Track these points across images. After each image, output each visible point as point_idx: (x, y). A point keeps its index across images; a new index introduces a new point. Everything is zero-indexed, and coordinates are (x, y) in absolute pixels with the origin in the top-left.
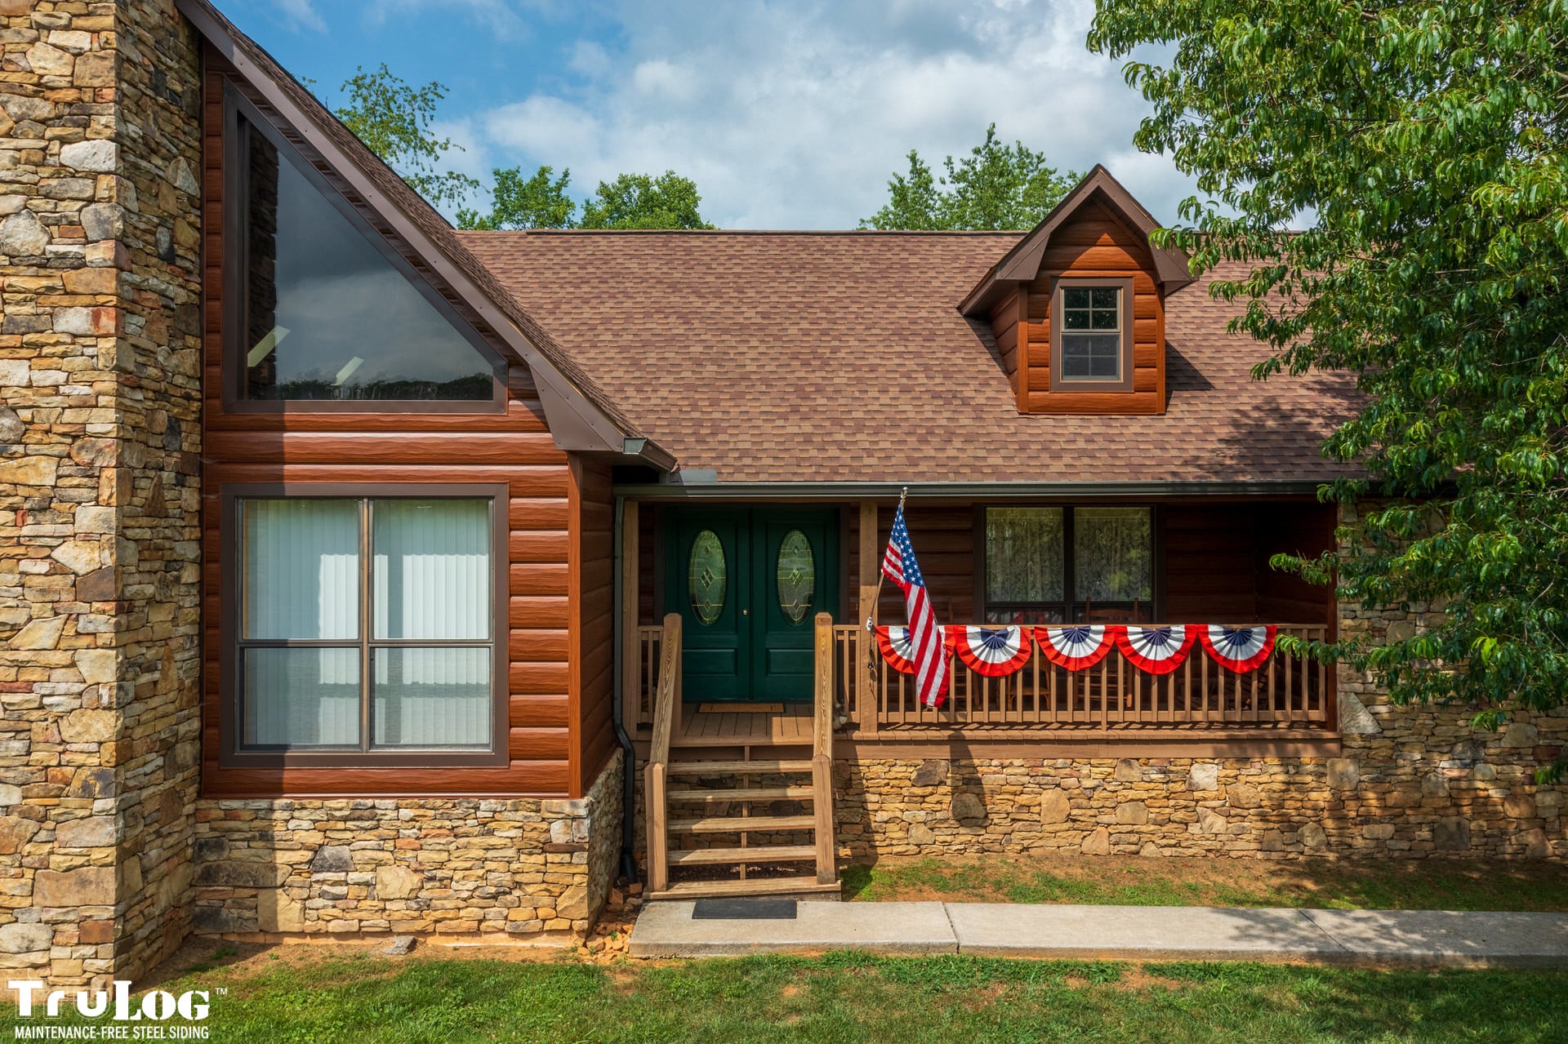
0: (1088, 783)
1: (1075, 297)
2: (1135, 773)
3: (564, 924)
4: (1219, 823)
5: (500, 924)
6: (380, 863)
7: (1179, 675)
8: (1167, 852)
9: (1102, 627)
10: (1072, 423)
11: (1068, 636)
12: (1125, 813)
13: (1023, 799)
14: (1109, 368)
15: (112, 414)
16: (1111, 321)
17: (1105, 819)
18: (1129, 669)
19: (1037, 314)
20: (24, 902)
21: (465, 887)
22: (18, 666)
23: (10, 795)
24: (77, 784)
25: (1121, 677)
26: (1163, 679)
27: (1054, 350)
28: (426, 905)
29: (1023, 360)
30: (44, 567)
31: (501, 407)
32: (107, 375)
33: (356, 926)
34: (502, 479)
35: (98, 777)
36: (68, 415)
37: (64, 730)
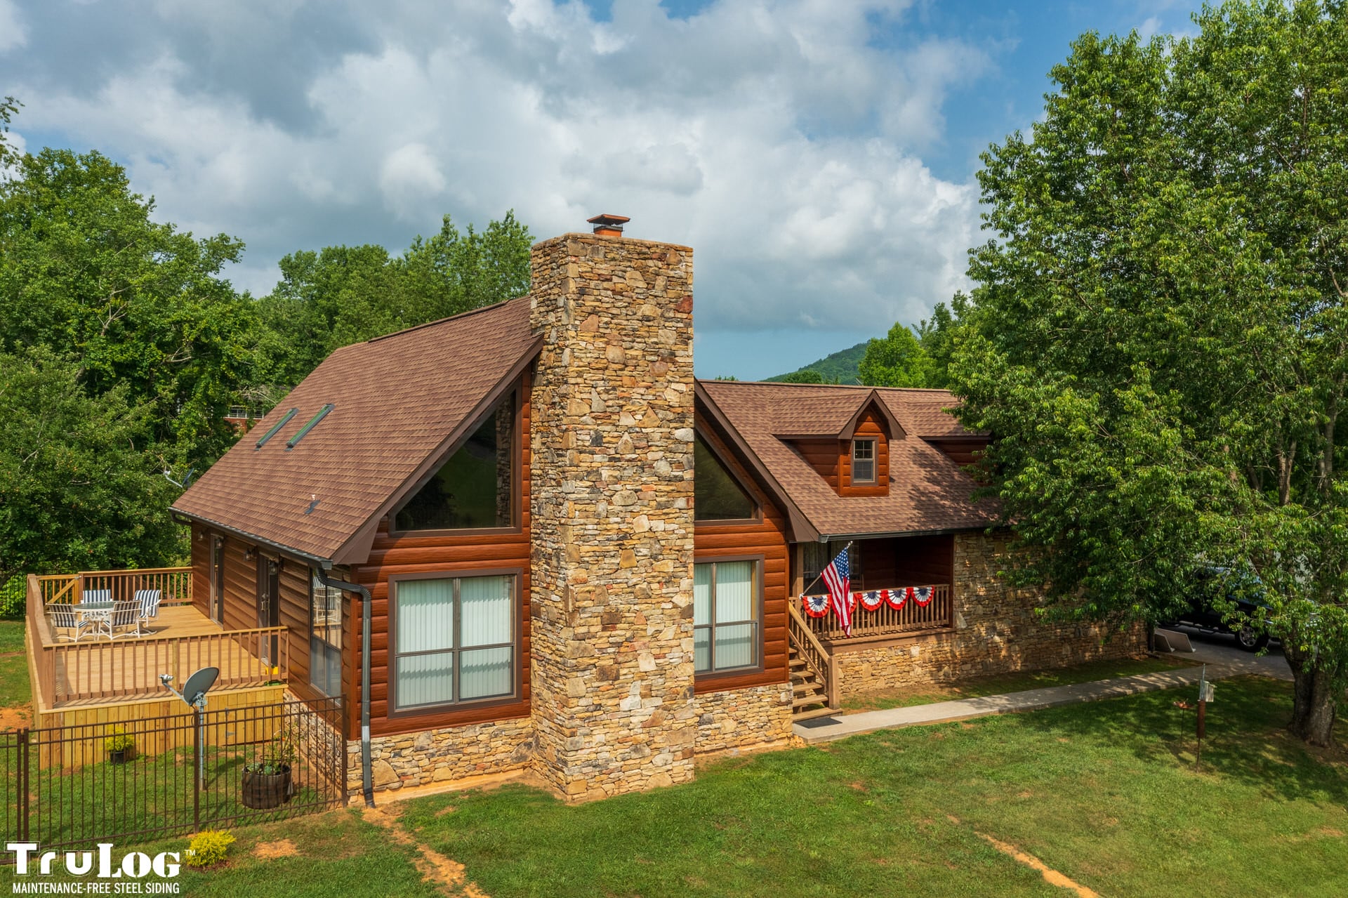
0: (878, 659)
1: (859, 444)
2: (892, 653)
3: (785, 734)
4: (919, 670)
5: (764, 738)
6: (723, 719)
7: (904, 608)
8: (904, 685)
9: (879, 591)
10: (860, 500)
11: (869, 596)
12: (890, 670)
13: (857, 668)
14: (869, 476)
15: (692, 541)
16: (869, 455)
17: (883, 673)
18: (888, 606)
19: (846, 452)
20: (664, 745)
21: (752, 724)
22: (661, 647)
23: (659, 702)
24: (681, 694)
25: (886, 612)
26: (899, 611)
27: (851, 468)
28: (739, 734)
29: (841, 473)
30: (670, 605)
31: (761, 522)
32: (692, 526)
33: (714, 747)
34: (762, 552)
35: (689, 690)
36: (679, 542)
37: (677, 673)
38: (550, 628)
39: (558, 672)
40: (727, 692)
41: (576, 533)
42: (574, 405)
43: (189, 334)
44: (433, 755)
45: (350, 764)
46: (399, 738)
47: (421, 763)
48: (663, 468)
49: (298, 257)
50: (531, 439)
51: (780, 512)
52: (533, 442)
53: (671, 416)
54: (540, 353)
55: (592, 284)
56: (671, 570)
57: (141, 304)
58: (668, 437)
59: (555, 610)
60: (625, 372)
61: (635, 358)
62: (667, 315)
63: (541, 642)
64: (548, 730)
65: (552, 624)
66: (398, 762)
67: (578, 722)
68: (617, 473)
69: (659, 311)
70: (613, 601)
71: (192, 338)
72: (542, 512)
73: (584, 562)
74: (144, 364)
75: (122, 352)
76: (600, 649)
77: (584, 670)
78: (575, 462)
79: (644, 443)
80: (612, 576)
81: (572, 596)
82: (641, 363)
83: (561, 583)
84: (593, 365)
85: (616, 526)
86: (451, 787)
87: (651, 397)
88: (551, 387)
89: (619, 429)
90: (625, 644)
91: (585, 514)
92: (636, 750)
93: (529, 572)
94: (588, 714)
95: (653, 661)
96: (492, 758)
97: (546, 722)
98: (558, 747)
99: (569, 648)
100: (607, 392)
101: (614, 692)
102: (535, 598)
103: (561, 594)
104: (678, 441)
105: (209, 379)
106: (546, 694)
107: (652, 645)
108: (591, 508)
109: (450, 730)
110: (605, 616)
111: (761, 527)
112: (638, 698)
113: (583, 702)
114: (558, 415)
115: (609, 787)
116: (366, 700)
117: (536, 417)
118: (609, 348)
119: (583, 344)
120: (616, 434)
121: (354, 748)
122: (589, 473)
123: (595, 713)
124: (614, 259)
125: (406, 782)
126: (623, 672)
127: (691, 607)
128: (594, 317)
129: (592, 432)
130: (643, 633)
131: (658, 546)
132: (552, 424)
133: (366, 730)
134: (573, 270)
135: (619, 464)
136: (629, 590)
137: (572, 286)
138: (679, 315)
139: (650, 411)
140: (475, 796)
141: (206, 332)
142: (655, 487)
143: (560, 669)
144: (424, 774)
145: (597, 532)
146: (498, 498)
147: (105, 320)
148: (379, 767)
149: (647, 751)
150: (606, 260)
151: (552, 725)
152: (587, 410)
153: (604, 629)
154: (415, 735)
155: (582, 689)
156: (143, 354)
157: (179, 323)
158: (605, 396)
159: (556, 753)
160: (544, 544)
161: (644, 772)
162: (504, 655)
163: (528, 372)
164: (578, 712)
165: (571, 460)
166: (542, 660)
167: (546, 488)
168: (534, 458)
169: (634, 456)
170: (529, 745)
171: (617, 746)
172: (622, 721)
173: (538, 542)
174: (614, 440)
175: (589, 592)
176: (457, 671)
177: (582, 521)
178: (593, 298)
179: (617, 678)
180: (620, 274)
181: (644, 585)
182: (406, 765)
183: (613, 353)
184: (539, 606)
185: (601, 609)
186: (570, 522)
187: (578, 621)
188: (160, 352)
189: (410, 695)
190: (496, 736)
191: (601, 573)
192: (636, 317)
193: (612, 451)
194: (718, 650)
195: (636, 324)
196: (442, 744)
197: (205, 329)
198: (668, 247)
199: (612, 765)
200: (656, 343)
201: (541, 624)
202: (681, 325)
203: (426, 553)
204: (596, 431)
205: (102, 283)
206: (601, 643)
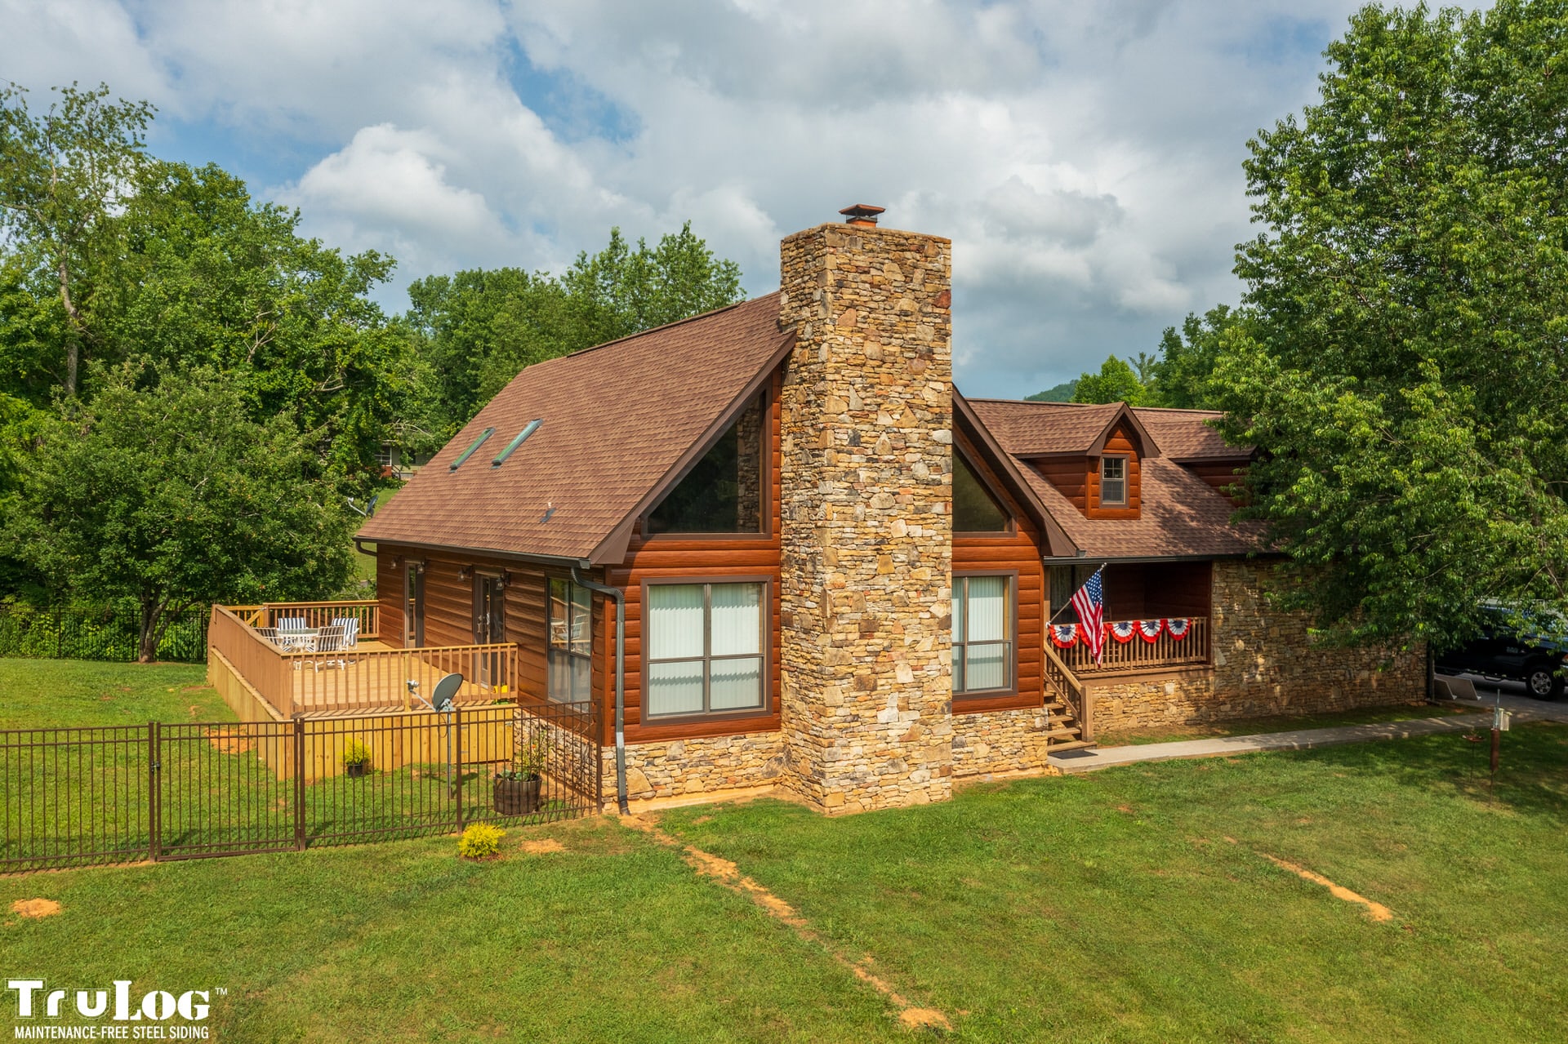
0: (1130, 695)
1: (1108, 462)
2: (1145, 689)
3: (1039, 763)
4: (1174, 709)
5: (1018, 765)
6: (975, 742)
7: (1157, 641)
8: (1157, 723)
9: (1131, 622)
10: (1110, 523)
11: (1120, 626)
12: (1142, 708)
13: (1107, 704)
14: (1119, 498)
16: (1119, 473)
17: (1136, 711)
18: (1140, 638)
19: (1095, 471)
20: (921, 761)
21: (1006, 750)
22: (918, 659)
23: (916, 715)
24: (939, 708)
25: (1137, 645)
26: (1152, 645)
27: (1100, 488)
28: (992, 760)
29: (1090, 494)
30: (928, 615)
31: (1015, 535)
32: (950, 532)
33: (966, 772)
34: (1016, 567)
35: (947, 704)
36: (936, 549)
37: (934, 686)
38: (804, 636)
39: (813, 681)
40: (980, 715)
41: (834, 535)
42: (832, 403)
43: (342, 360)
44: (685, 765)
45: (605, 770)
46: (652, 746)
47: (674, 773)
48: (921, 471)
49: (429, 281)
50: (782, 441)
51: (1036, 526)
52: (784, 443)
53: (929, 416)
54: (792, 350)
55: (850, 276)
56: (929, 578)
57: (288, 327)
58: (926, 438)
59: (810, 617)
60: (883, 369)
61: (892, 354)
62: (925, 310)
63: (793, 652)
64: (802, 743)
65: (807, 631)
66: (651, 771)
67: (836, 732)
68: (874, 475)
69: (917, 306)
70: (871, 608)
71: (345, 364)
72: (794, 516)
73: (841, 566)
74: (292, 394)
75: (269, 380)
76: (858, 658)
77: (842, 679)
78: (833, 462)
79: (901, 444)
80: (870, 582)
81: (830, 601)
82: (898, 360)
83: (817, 589)
84: (851, 361)
85: (874, 530)
86: (702, 799)
87: (908, 396)
88: (805, 385)
89: (877, 429)
90: (883, 653)
91: (843, 516)
92: (893, 765)
93: (780, 580)
94: (846, 725)
95: (911, 673)
96: (742, 772)
97: (799, 735)
98: (814, 759)
99: (827, 655)
100: (865, 389)
101: (871, 703)
102: (785, 607)
103: (818, 600)
104: (937, 443)
105: (362, 410)
106: (799, 706)
107: (909, 656)
108: (846, 510)
109: (702, 740)
110: (863, 623)
111: (1014, 541)
112: (896, 711)
113: (840, 712)
114: (814, 414)
115: (866, 801)
116: (620, 706)
117: (787, 417)
118: (868, 344)
119: (841, 339)
120: (874, 434)
121: (608, 753)
122: (847, 474)
123: (853, 724)
124: (872, 251)
125: (659, 791)
126: (880, 682)
127: (949, 617)
128: (852, 311)
129: (850, 431)
130: (901, 643)
131: (915, 553)
132: (807, 423)
133: (620, 736)
134: (831, 262)
135: (877, 465)
136: (887, 597)
137: (830, 278)
138: (937, 310)
139: (908, 411)
140: (728, 807)
141: (360, 357)
142: (913, 491)
143: (816, 678)
144: (676, 785)
145: (855, 536)
146: (740, 508)
147: (251, 344)
148: (632, 775)
149: (904, 766)
150: (864, 251)
151: (806, 737)
152: (845, 409)
153: (862, 637)
154: (667, 744)
155: (839, 699)
156: (291, 382)
157: (330, 348)
158: (862, 394)
159: (811, 765)
160: (797, 549)
161: (902, 788)
162: (753, 666)
163: (779, 372)
164: (836, 722)
165: (829, 460)
166: (795, 671)
167: (799, 492)
168: (785, 460)
169: (892, 457)
170: (779, 760)
171: (875, 759)
172: (879, 733)
173: (790, 548)
174: (872, 440)
175: (847, 597)
176: (706, 680)
177: (840, 523)
178: (851, 291)
179: (874, 689)
180: (878, 266)
181: (902, 593)
182: (659, 775)
183: (871, 349)
184: (791, 614)
185: (858, 616)
186: (828, 524)
187: (836, 628)
188: (310, 380)
189: (662, 703)
190: (747, 749)
191: (858, 578)
192: (893, 312)
193: (870, 452)
194: (971, 670)
195: (895, 319)
196: (694, 755)
197: (359, 354)
198: (927, 239)
199: (870, 779)
200: (914, 339)
201: (793, 633)
202: (939, 321)
203: (678, 557)
204: (854, 430)
205: (248, 303)
206: (859, 651)
